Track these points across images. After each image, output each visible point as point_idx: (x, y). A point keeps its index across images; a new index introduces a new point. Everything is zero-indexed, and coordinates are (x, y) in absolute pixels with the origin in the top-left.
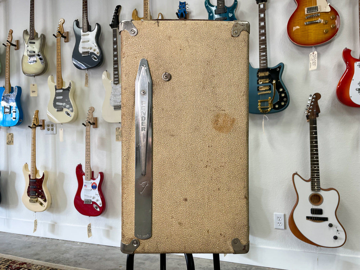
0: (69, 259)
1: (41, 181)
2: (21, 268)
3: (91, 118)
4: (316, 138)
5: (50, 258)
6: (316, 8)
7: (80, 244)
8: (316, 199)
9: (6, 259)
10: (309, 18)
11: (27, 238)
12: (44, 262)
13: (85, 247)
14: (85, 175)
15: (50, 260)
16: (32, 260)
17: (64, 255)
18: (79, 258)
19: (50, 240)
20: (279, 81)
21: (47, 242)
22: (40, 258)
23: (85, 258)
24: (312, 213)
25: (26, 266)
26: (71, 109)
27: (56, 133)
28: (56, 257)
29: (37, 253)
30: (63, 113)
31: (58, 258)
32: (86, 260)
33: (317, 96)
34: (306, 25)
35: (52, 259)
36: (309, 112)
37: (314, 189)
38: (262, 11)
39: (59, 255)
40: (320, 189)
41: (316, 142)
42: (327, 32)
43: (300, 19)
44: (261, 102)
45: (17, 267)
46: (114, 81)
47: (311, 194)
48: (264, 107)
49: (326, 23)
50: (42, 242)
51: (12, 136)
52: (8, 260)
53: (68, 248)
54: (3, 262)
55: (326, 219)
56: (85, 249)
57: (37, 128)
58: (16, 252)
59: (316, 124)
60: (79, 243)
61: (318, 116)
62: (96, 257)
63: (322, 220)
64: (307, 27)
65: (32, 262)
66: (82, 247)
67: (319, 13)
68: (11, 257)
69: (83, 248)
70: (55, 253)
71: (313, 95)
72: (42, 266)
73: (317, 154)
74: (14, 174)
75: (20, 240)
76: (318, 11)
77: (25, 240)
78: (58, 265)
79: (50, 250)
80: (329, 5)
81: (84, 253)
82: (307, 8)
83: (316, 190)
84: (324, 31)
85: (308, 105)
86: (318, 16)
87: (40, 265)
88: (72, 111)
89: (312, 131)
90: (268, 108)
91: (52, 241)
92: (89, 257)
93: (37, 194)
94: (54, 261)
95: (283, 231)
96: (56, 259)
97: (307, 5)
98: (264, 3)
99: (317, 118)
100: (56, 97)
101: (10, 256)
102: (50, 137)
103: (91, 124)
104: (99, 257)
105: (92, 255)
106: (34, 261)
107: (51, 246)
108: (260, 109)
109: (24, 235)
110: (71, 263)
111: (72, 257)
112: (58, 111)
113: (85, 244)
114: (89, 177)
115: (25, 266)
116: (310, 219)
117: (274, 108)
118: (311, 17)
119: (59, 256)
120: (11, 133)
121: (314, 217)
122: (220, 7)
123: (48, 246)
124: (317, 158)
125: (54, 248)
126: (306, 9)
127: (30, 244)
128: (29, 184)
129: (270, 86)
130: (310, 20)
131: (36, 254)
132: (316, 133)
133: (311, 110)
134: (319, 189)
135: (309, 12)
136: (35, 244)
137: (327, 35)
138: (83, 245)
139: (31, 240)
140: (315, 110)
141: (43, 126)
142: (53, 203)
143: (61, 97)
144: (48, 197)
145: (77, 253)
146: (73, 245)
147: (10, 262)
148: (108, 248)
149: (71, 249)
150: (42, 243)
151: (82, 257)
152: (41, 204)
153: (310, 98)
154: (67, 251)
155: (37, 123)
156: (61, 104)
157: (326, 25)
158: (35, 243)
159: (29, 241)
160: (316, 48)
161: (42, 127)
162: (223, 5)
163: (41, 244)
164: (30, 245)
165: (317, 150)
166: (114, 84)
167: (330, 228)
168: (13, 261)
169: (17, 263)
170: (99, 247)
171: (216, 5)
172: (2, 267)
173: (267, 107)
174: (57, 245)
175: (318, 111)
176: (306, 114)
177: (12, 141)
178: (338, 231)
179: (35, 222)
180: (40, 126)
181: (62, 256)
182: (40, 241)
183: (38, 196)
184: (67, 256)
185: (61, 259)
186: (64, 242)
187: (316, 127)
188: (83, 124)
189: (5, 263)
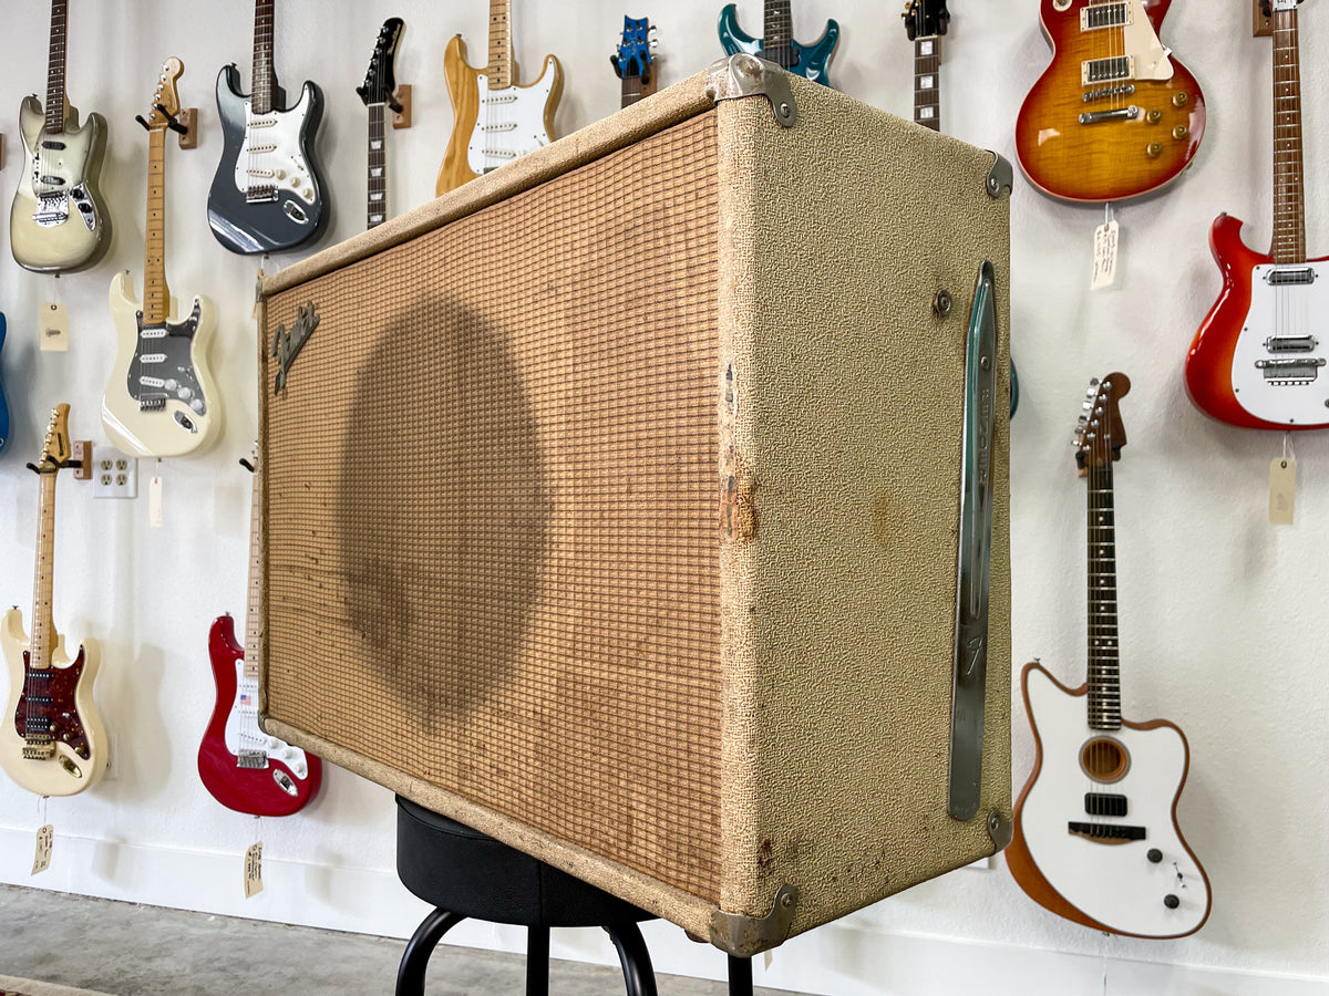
0: (172, 977)
1: (70, 676)
4: (1110, 536)
5: (100, 976)
6: (1122, 65)
7: (220, 923)
8: (1104, 758)
10: (1096, 99)
11: (13, 895)
12: (74, 989)
13: (236, 932)
14: (243, 659)
15: (99, 980)
16: (29, 982)
17: (156, 965)
18: (213, 975)
19: (101, 904)
21: (87, 914)
22: (61, 973)
23: (237, 977)
24: (1088, 810)
26: (197, 403)
27: (137, 496)
28: (122, 972)
29: (50, 954)
30: (166, 418)
31: (129, 976)
32: (243, 983)
33: (1117, 385)
34: (1084, 124)
35: (107, 979)
36: (1086, 442)
37: (1100, 723)
38: (928, 66)
39: (136, 962)
40: (1118, 722)
41: (1110, 552)
42: (1156, 155)
43: (1062, 102)
47: (1088, 741)
49: (1156, 122)
50: (71, 914)
53: (171, 938)
55: (1137, 834)
56: (238, 939)
57: (61, 472)
59: (1110, 486)
60: (213, 917)
61: (1117, 457)
62: (280, 973)
63: (1125, 837)
64: (1086, 131)
66: (226, 932)
67: (1133, 81)
69: (230, 939)
70: (119, 956)
71: (1101, 382)
73: (1112, 595)
76: (1127, 74)
79: (98, 943)
80: (1170, 57)
81: (232, 955)
82: (1091, 64)
83: (1106, 726)
84: (1149, 150)
85: (1084, 414)
86: (1128, 94)
88: (202, 412)
89: (1095, 510)
91: (107, 908)
92: (252, 973)
93: (52, 728)
94: (114, 987)
95: (983, 875)
96: (121, 979)
97: (1088, 50)
98: (934, 36)
99: (1114, 463)
100: (140, 356)
102: (113, 510)
104: (290, 972)
105: (262, 966)
106: (36, 986)
107: (105, 928)
111: (184, 970)
112: (142, 409)
113: (235, 921)
116: (1081, 833)
118: (1103, 97)
119: (134, 967)
121: (1095, 826)
122: (776, 43)
123: (92, 926)
124: (1112, 608)
125: (114, 936)
126: (1085, 68)
127: (22, 919)
128: (25, 690)
130: (1098, 108)
131: (45, 959)
132: (1109, 519)
133: (1092, 435)
134: (1117, 724)
135: (1096, 79)
136: (43, 920)
137: (1158, 166)
138: (229, 924)
139: (28, 902)
140: (1109, 436)
141: (84, 465)
142: (115, 764)
143: (160, 358)
144: (95, 742)
145: (205, 955)
146: (190, 926)
148: (326, 936)
149: (181, 939)
150: (72, 917)
151: (223, 970)
152: (70, 766)
153: (1093, 391)
154: (166, 949)
155: (61, 454)
156: (158, 383)
157: (1154, 129)
158: (40, 916)
159: (18, 906)
160: (1116, 211)
161: (81, 470)
162: (786, 37)
163: (64, 919)
164: (22, 923)
165: (1111, 582)
167: (1153, 865)
170: (291, 933)
171: (762, 37)
174: (127, 924)
175: (1120, 438)
176: (1077, 450)
178: (1180, 876)
179: (44, 836)
180: (76, 464)
181: (145, 965)
182: (62, 907)
183: (58, 736)
184: (167, 968)
185: (140, 979)
186: (154, 912)
187: (1110, 496)
188: (243, 463)
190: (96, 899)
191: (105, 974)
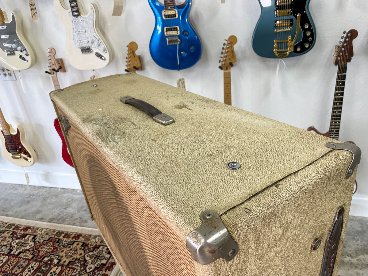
0: (73, 215)
1: (17, 137)
2: (27, 235)
3: (55, 62)
4: (343, 89)
5: (54, 217)
7: (81, 192)
9: (8, 224)
11: (23, 189)
12: (48, 223)
15: (54, 218)
16: (36, 222)
17: (68, 210)
19: (48, 189)
20: (305, 12)
21: (45, 193)
25: (31, 231)
26: (24, 52)
27: (16, 79)
28: (59, 214)
29: (39, 210)
30: (16, 58)
31: (61, 216)
35: (56, 217)
39: (62, 210)
41: (342, 95)
44: (278, 43)
45: (22, 235)
46: (73, 12)
48: (282, 50)
50: (41, 194)
52: (10, 224)
53: (70, 200)
54: (6, 228)
58: (16, 212)
59: (345, 72)
60: (79, 190)
61: (350, 61)
65: (36, 224)
68: (13, 219)
70: (57, 208)
71: (347, 32)
72: (47, 229)
73: (341, 108)
75: (16, 192)
77: (22, 192)
78: (63, 225)
79: (50, 204)
87: (45, 228)
88: (27, 55)
89: (339, 80)
90: (287, 51)
91: (50, 190)
93: (18, 151)
96: (60, 217)
99: (348, 63)
101: (11, 218)
102: (11, 84)
106: (38, 223)
107: (51, 198)
108: (276, 52)
109: (19, 185)
110: (77, 221)
111: (75, 212)
112: (8, 54)
115: (29, 231)
117: (295, 51)
119: (62, 212)
123: (48, 198)
124: (340, 112)
125: (54, 201)
127: (28, 197)
128: (6, 141)
129: (292, 20)
131: (38, 212)
132: (343, 83)
133: (341, 53)
136: (34, 197)
139: (28, 191)
140: (347, 54)
142: (39, 155)
143: (7, 36)
144: (32, 153)
145: (80, 205)
146: (74, 194)
147: (13, 227)
149: (72, 200)
150: (41, 195)
152: (26, 159)
153: (344, 36)
154: (69, 204)
156: (9, 45)
158: (33, 195)
159: (26, 192)
163: (39, 196)
164: (29, 199)
165: (341, 104)
166: (74, 16)
168: (16, 225)
169: (20, 229)
172: (7, 235)
173: (285, 50)
174: (56, 196)
175: (351, 54)
179: (26, 176)
181: (65, 211)
182: (38, 191)
183: (20, 152)
184: (71, 211)
185: (65, 217)
186: (63, 190)
187: (345, 75)
188: (47, 72)
189: (8, 230)
190: (46, 187)
191: (55, 215)
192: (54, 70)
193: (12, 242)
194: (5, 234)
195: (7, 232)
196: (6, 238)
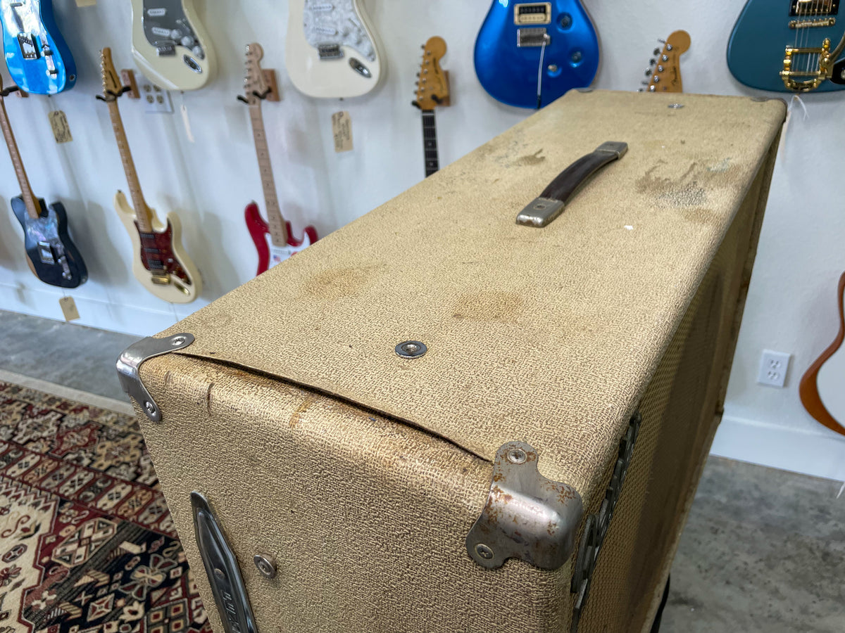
1: (167, 235)
3: (259, 78)
14: (269, 232)
26: (196, 49)
27: (173, 112)
30: (177, 61)
44: (794, 55)
48: (801, 73)
51: (64, 119)
54: (130, 427)
57: (119, 100)
74: (97, 209)
88: (203, 57)
93: (165, 267)
100: (147, 10)
102: (160, 120)
103: (262, 97)
108: (785, 79)
112: (162, 54)
114: (282, 238)
117: (836, 78)
120: (58, 110)
128: (141, 243)
141: (132, 88)
143: (162, 12)
144: (192, 275)
152: (181, 288)
155: (116, 87)
156: (166, 33)
161: (132, 92)
173: (811, 74)
177: (66, 131)
180: (127, 89)
183: (169, 271)
188: (240, 98)
189: (135, 432)
192: (256, 94)
193: (142, 459)
194: (128, 439)
195: (133, 436)
196: (129, 448)
